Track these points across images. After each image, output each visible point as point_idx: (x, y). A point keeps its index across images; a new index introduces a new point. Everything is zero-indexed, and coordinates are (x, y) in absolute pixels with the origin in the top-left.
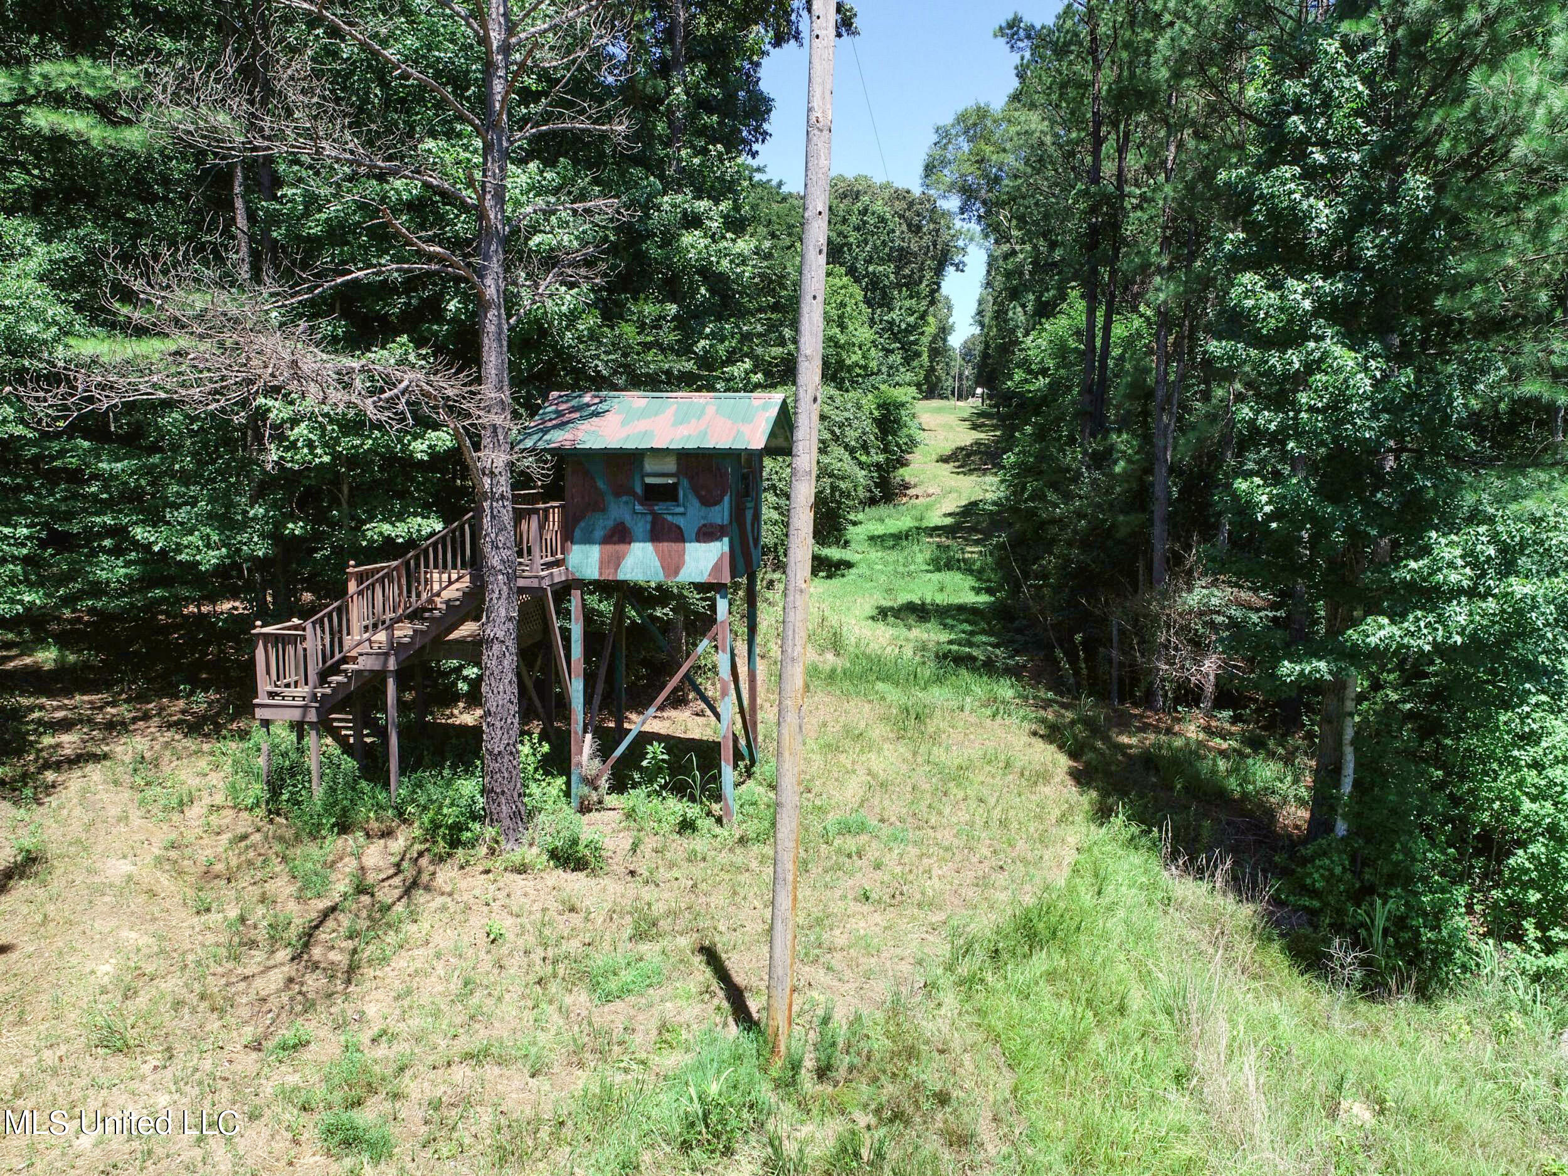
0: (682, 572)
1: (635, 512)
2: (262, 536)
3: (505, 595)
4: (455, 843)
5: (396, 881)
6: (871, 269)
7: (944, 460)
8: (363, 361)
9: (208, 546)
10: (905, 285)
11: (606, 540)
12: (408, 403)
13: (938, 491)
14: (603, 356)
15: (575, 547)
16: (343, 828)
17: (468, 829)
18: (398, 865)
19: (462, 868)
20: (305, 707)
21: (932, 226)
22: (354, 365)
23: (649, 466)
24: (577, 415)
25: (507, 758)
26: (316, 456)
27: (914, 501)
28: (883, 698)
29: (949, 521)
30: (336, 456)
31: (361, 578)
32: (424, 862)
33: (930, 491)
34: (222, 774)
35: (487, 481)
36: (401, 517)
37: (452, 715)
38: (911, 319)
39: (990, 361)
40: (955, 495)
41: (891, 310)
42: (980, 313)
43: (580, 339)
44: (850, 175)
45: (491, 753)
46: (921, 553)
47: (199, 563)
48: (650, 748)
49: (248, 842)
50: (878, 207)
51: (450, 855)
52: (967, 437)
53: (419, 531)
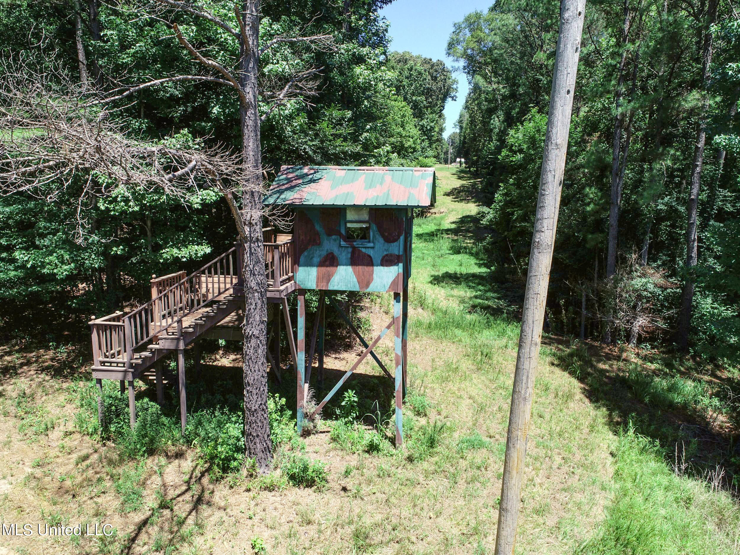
0: (371, 286)
1: (340, 246)
2: (97, 254)
3: (259, 307)
4: (225, 469)
5: (187, 497)
6: (414, 98)
7: (447, 194)
8: (160, 147)
9: (63, 262)
10: (430, 107)
11: (321, 264)
12: (195, 178)
13: (446, 210)
14: (309, 143)
15: (301, 269)
16: (151, 452)
17: (235, 459)
18: (188, 483)
19: (231, 487)
20: (125, 371)
21: (443, 77)
22: (154, 149)
23: (350, 215)
24: (300, 181)
25: (260, 413)
26: (130, 207)
27: (433, 215)
28: (460, 341)
29: (453, 226)
30: (143, 207)
31: (161, 285)
32: (205, 480)
33: (442, 210)
34: (74, 406)
35: (247, 229)
36: (185, 243)
37: (216, 360)
38: (432, 124)
39: (466, 145)
40: (454, 213)
41: (422, 119)
42: (460, 122)
43: (294, 132)
44: (401, 51)
45: (250, 410)
46: (445, 243)
47: (55, 274)
48: (346, 394)
49: (88, 462)
50: (419, 67)
51: (222, 478)
52: (458, 183)
53: (196, 254)
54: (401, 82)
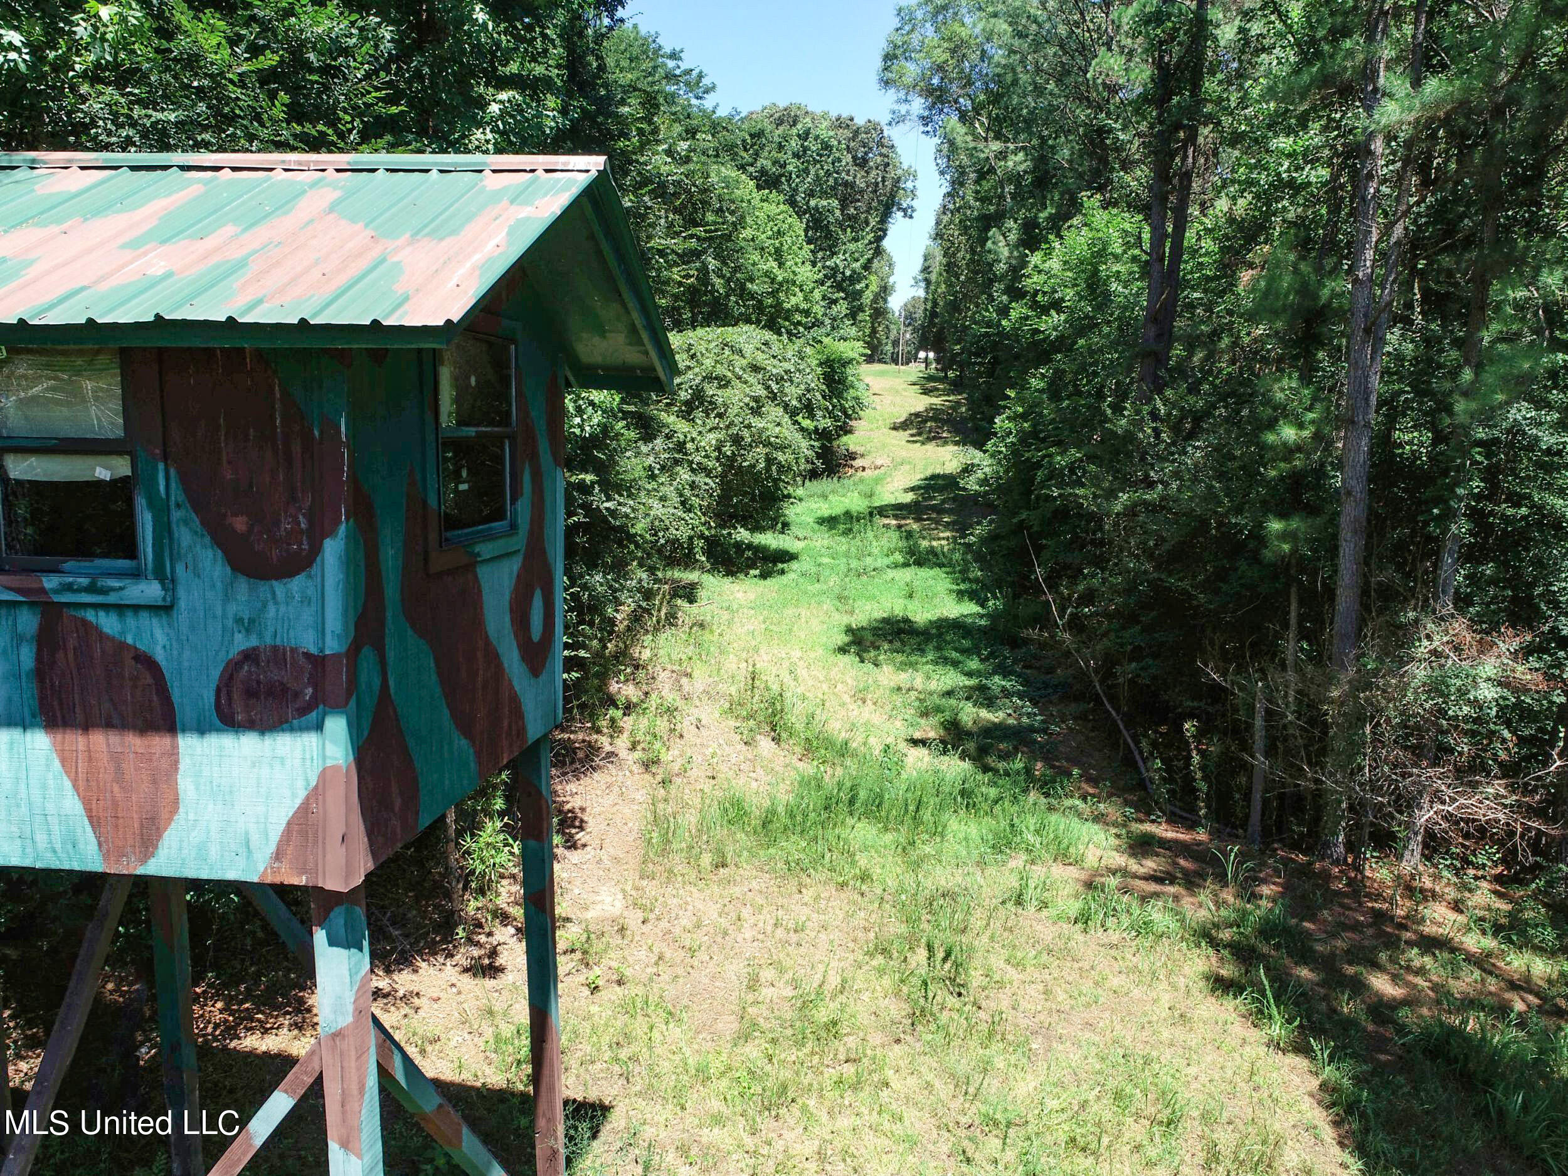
0: (171, 842)
6: (813, 203)
13: (888, 462)
21: (879, 159)
27: (860, 474)
33: (879, 462)
38: (855, 267)
39: (937, 321)
40: (910, 467)
41: (833, 254)
42: (926, 270)
44: (785, 102)
50: (821, 131)
54: (783, 166)
